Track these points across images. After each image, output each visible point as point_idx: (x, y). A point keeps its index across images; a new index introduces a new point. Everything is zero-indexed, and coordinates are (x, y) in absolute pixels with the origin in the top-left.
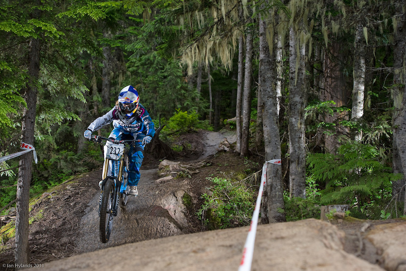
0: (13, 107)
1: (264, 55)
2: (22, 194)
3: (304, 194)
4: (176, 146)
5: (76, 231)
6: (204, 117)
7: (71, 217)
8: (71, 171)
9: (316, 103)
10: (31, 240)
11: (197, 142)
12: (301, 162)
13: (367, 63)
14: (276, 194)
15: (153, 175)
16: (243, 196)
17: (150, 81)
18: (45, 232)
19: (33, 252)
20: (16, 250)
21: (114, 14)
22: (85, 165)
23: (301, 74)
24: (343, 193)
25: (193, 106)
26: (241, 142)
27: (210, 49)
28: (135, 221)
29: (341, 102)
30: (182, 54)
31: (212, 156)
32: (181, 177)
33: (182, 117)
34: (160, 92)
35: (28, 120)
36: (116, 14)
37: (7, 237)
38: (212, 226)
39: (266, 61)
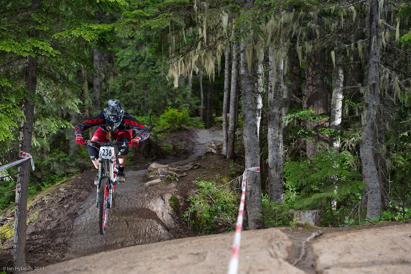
0: (13, 121)
1: (244, 71)
2: (20, 199)
3: (282, 198)
4: (167, 144)
5: (69, 232)
6: (195, 113)
7: (65, 219)
8: (63, 172)
9: (297, 112)
10: (28, 240)
11: (187, 140)
12: (279, 169)
13: (345, 73)
14: (255, 200)
15: (143, 177)
16: (227, 199)
17: (141, 77)
18: (41, 233)
19: (30, 252)
20: (15, 250)
21: (105, 36)
22: (77, 166)
23: (279, 88)
24: (314, 200)
25: (184, 103)
26: (227, 145)
27: (196, 62)
28: (125, 223)
29: (322, 109)
30: (169, 68)
31: (200, 158)
32: (169, 181)
33: (173, 115)
34: (151, 89)
35: (26, 130)
36: (107, 35)
37: (4, 237)
38: (197, 227)
39: (247, 76)
